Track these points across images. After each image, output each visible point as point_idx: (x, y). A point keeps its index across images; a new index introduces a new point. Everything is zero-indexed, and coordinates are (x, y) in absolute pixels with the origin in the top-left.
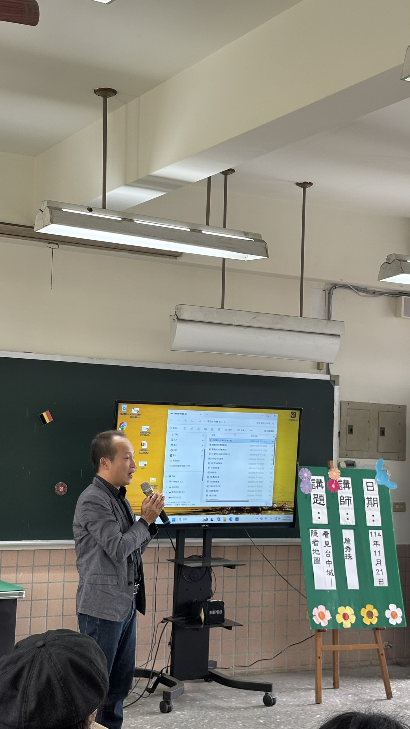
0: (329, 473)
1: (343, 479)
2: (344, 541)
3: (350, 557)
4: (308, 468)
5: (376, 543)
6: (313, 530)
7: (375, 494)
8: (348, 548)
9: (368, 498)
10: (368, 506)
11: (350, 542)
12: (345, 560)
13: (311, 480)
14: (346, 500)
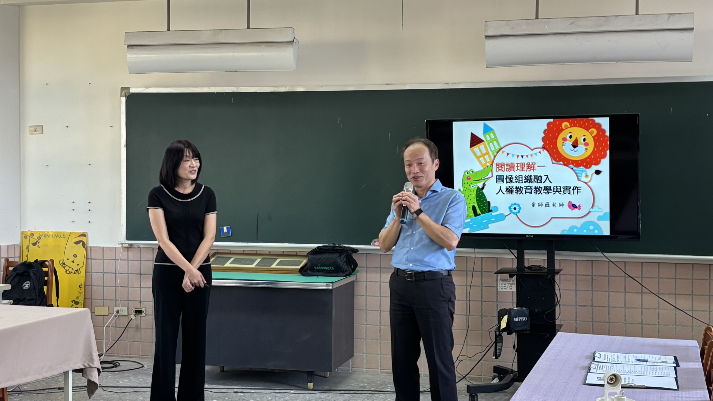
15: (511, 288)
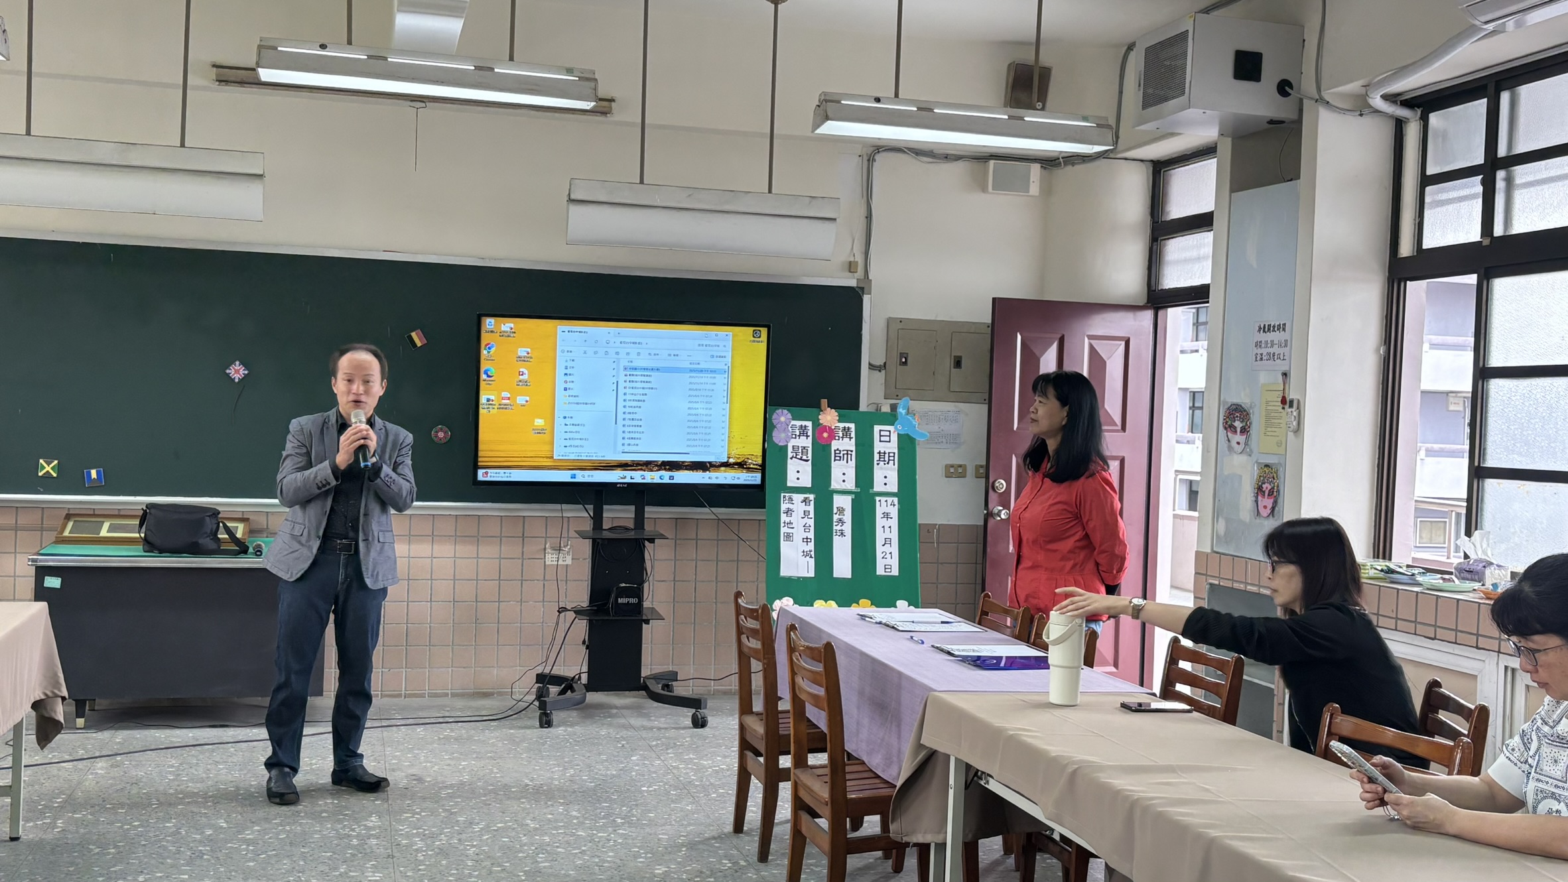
0: (820, 417)
1: (842, 425)
2: (835, 510)
3: (842, 533)
4: (788, 410)
5: (886, 516)
6: (787, 495)
7: (893, 447)
8: (841, 521)
9: (879, 453)
10: (878, 464)
11: (845, 513)
12: (834, 537)
13: (790, 426)
14: (844, 454)
15: (564, 559)
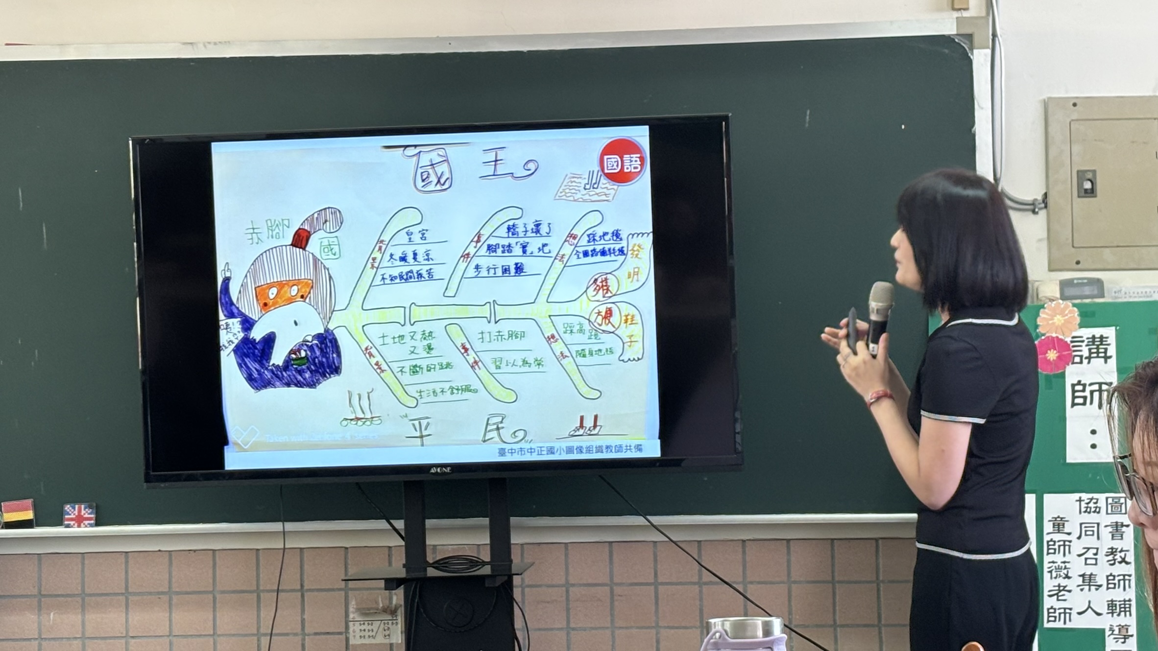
15: (387, 633)
